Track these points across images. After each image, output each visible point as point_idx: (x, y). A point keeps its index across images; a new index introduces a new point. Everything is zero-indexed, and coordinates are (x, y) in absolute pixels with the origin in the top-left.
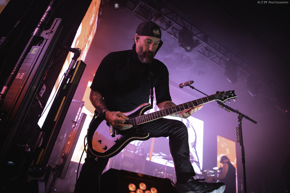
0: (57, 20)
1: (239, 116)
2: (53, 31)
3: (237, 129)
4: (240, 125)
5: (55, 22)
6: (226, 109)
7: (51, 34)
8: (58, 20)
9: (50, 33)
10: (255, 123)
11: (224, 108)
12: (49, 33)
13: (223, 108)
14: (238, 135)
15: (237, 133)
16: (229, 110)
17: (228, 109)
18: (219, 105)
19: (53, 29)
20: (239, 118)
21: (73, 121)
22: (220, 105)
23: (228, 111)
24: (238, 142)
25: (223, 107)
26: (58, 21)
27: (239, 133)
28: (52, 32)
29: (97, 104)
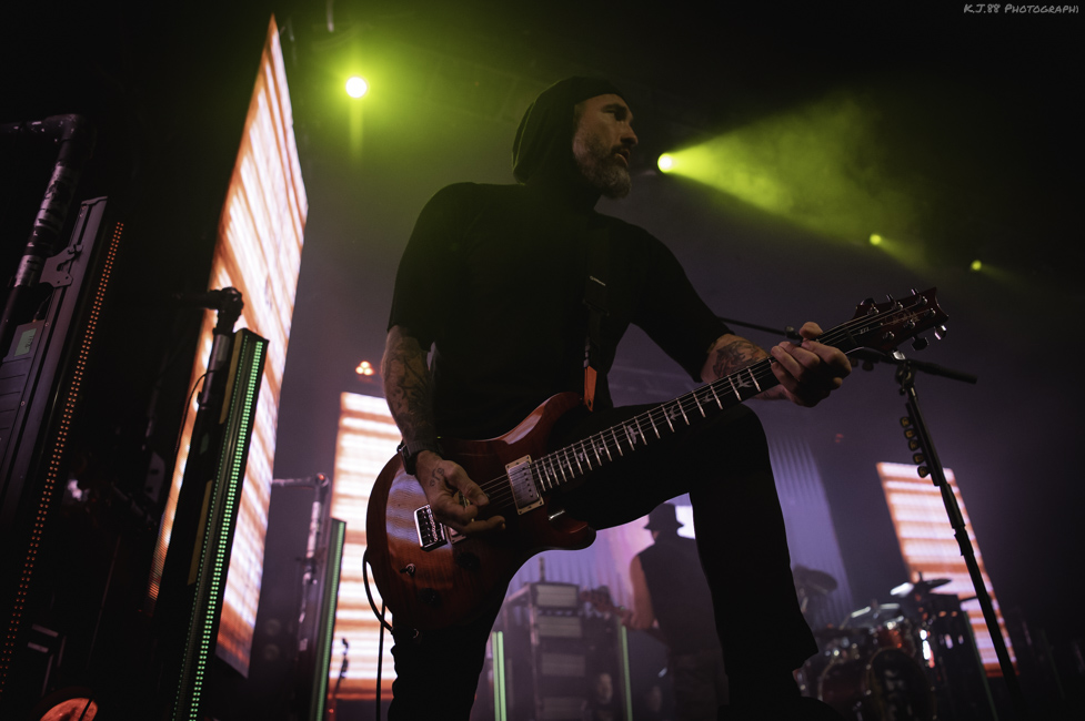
0: (91, 206)
1: (899, 371)
2: (80, 252)
3: (905, 423)
5: (82, 216)
7: (74, 263)
8: (95, 204)
9: (73, 260)
10: (972, 380)
12: (67, 262)
15: (910, 438)
19: (79, 243)
21: (298, 559)
24: (924, 476)
26: (94, 209)
27: (915, 438)
28: (78, 255)
29: (400, 405)
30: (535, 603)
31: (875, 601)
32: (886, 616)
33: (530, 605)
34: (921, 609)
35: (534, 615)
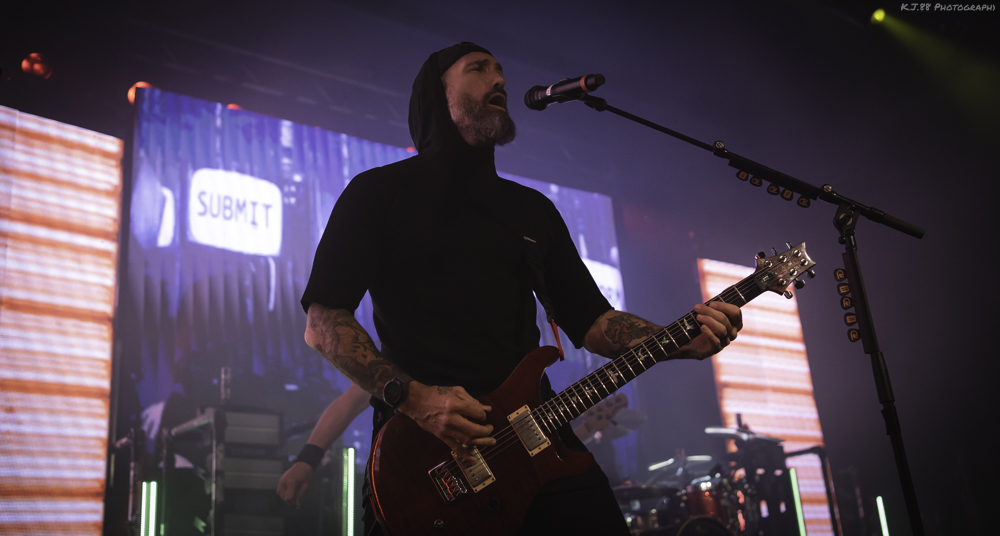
1: (839, 212)
3: (841, 276)
4: (850, 256)
6: (774, 190)
10: (918, 235)
11: (766, 184)
13: (761, 184)
14: (847, 308)
15: (844, 295)
16: (788, 193)
17: (781, 189)
18: (738, 175)
20: (839, 224)
22: (743, 175)
23: (782, 196)
24: (855, 340)
25: (757, 182)
27: (850, 295)
29: (365, 357)
30: (220, 439)
31: (683, 452)
32: (696, 473)
33: (214, 443)
34: (733, 464)
35: (217, 457)
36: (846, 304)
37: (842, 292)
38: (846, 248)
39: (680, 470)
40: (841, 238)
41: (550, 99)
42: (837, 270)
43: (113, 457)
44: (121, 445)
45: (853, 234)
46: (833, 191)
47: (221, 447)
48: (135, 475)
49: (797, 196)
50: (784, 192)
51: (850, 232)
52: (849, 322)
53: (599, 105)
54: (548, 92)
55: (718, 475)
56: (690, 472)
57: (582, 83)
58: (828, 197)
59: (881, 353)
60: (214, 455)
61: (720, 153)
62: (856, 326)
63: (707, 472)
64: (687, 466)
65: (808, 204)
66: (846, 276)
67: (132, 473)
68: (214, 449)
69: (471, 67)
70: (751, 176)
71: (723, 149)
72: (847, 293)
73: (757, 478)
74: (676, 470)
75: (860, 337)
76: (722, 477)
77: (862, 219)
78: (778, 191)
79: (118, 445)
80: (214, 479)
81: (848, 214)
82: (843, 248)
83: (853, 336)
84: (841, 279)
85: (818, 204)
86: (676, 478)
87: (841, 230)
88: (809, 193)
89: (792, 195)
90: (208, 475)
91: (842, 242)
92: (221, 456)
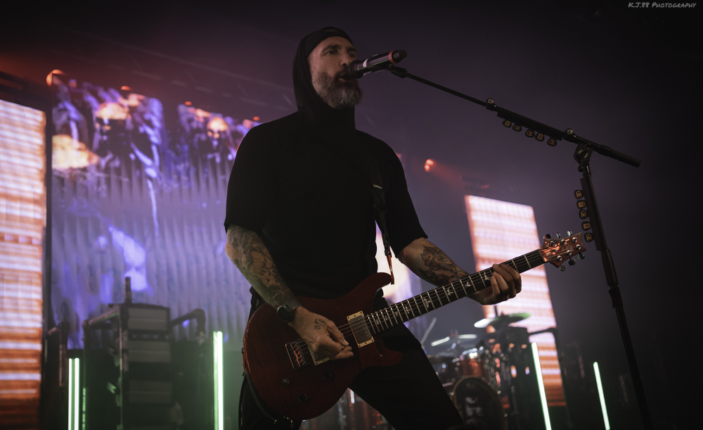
1: (578, 149)
3: (579, 195)
4: (586, 181)
6: (531, 134)
10: (636, 164)
11: (525, 129)
13: (521, 130)
14: (584, 218)
15: (581, 209)
16: (540, 136)
17: (536, 133)
18: (504, 123)
20: (578, 158)
22: (508, 123)
23: (536, 138)
24: (590, 241)
25: (518, 128)
27: (586, 209)
29: (268, 280)
30: (125, 327)
31: (456, 332)
32: (466, 346)
33: (121, 330)
34: (492, 341)
35: (123, 340)
36: (583, 215)
37: (580, 206)
38: (584, 175)
39: (454, 346)
40: (580, 167)
41: (366, 70)
42: (576, 191)
43: (46, 342)
44: (52, 333)
45: (588, 165)
46: (573, 134)
47: (126, 333)
48: (63, 354)
49: (547, 138)
50: (538, 135)
51: (586, 163)
52: (585, 228)
53: (402, 73)
54: (365, 65)
55: (481, 348)
56: (462, 346)
57: (390, 57)
58: (570, 138)
59: (609, 250)
60: (121, 338)
61: (491, 107)
62: (591, 231)
63: (474, 346)
64: (459, 342)
65: (556, 144)
66: (583, 195)
67: (61, 352)
68: (121, 334)
69: (326, 51)
70: (513, 124)
71: (493, 104)
72: (584, 207)
73: (510, 350)
74: (451, 345)
75: (593, 239)
76: (485, 349)
77: (594, 153)
78: (533, 134)
79: (50, 332)
80: (121, 355)
81: (585, 150)
82: (581, 175)
83: (588, 238)
84: (580, 197)
85: (563, 143)
86: (452, 351)
87: (579, 162)
88: (556, 135)
89: (544, 137)
90: (116, 352)
91: (580, 170)
92: (126, 339)
